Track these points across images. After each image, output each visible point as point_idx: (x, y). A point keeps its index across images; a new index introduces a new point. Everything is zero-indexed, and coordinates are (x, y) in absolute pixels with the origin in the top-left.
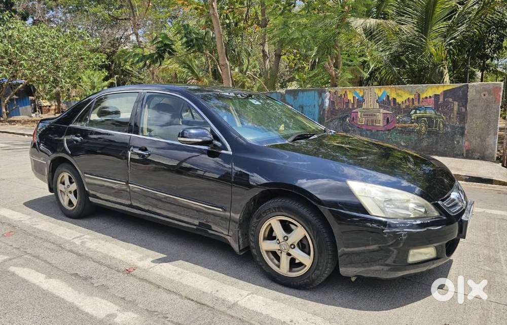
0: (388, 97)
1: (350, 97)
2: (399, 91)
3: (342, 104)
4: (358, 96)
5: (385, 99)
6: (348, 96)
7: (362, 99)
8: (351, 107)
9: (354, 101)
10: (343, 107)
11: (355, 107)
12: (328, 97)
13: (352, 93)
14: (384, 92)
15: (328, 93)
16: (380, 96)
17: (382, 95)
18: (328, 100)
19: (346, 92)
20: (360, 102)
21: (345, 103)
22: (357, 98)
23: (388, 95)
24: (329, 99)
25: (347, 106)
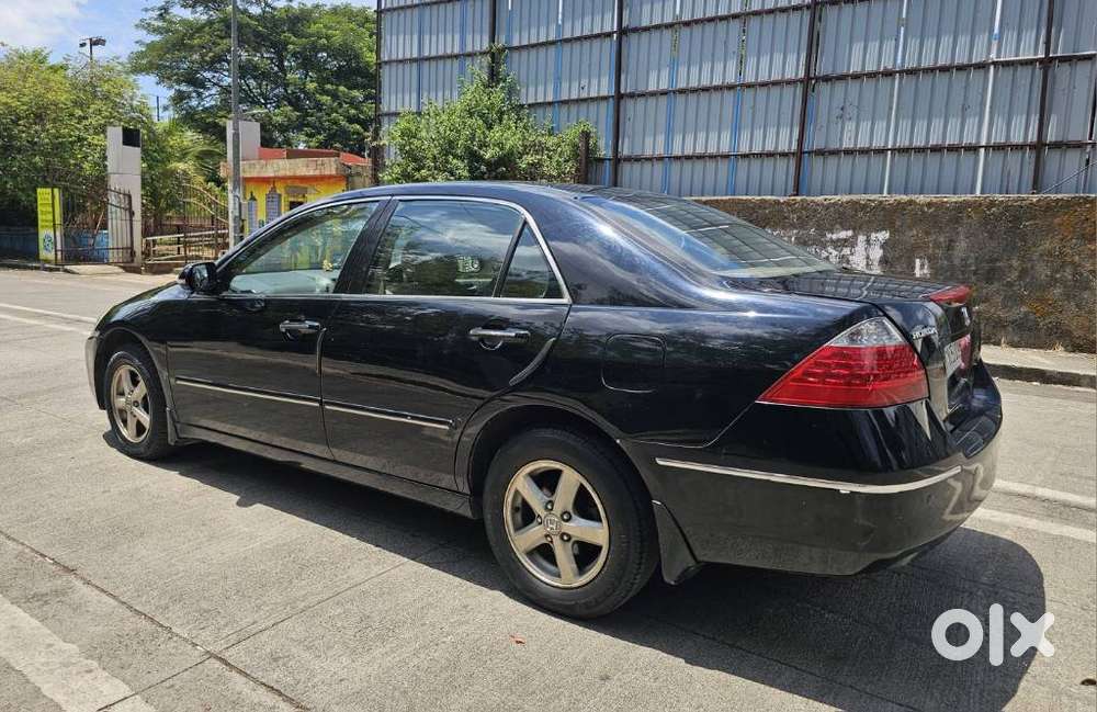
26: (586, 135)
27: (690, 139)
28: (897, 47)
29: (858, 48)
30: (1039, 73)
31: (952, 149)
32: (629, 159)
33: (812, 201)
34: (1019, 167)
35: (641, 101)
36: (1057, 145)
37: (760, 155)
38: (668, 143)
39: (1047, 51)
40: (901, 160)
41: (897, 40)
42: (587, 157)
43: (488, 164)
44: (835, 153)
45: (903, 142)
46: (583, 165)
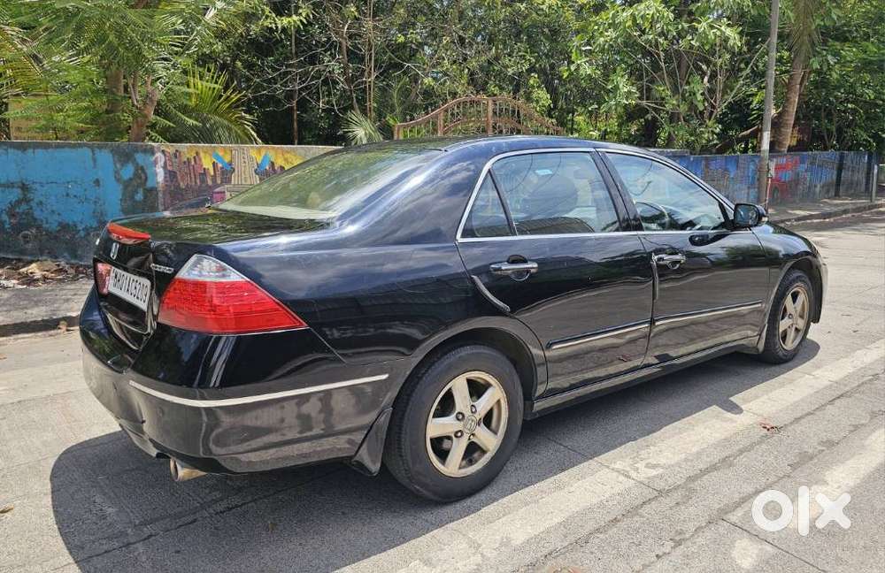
0: (273, 164)
1: (207, 163)
2: (288, 156)
3: (193, 176)
4: (222, 162)
5: (267, 168)
6: (203, 160)
7: (229, 168)
8: (210, 183)
9: (215, 172)
10: (196, 182)
11: (219, 182)
12: (161, 163)
13: (210, 155)
14: (266, 155)
15: (159, 155)
16: (259, 162)
17: (263, 161)
18: (161, 169)
19: (197, 153)
20: (226, 173)
21: (197, 174)
22: (220, 165)
23: (273, 160)
24: (165, 167)
25: (203, 181)
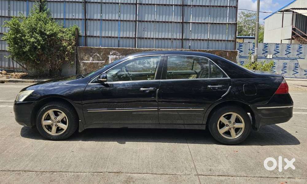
26: (77, 29)
27: (107, 32)
28: (155, 16)
29: (146, 15)
30: (181, 25)
31: (166, 39)
32: (89, 36)
33: (141, 49)
34: (179, 43)
35: (92, 21)
36: (185, 39)
37: (125, 38)
38: (101, 33)
39: (183, 21)
40: (157, 41)
41: (155, 14)
42: (78, 35)
43: (48, 36)
44: (143, 38)
45: (157, 37)
46: (77, 37)
